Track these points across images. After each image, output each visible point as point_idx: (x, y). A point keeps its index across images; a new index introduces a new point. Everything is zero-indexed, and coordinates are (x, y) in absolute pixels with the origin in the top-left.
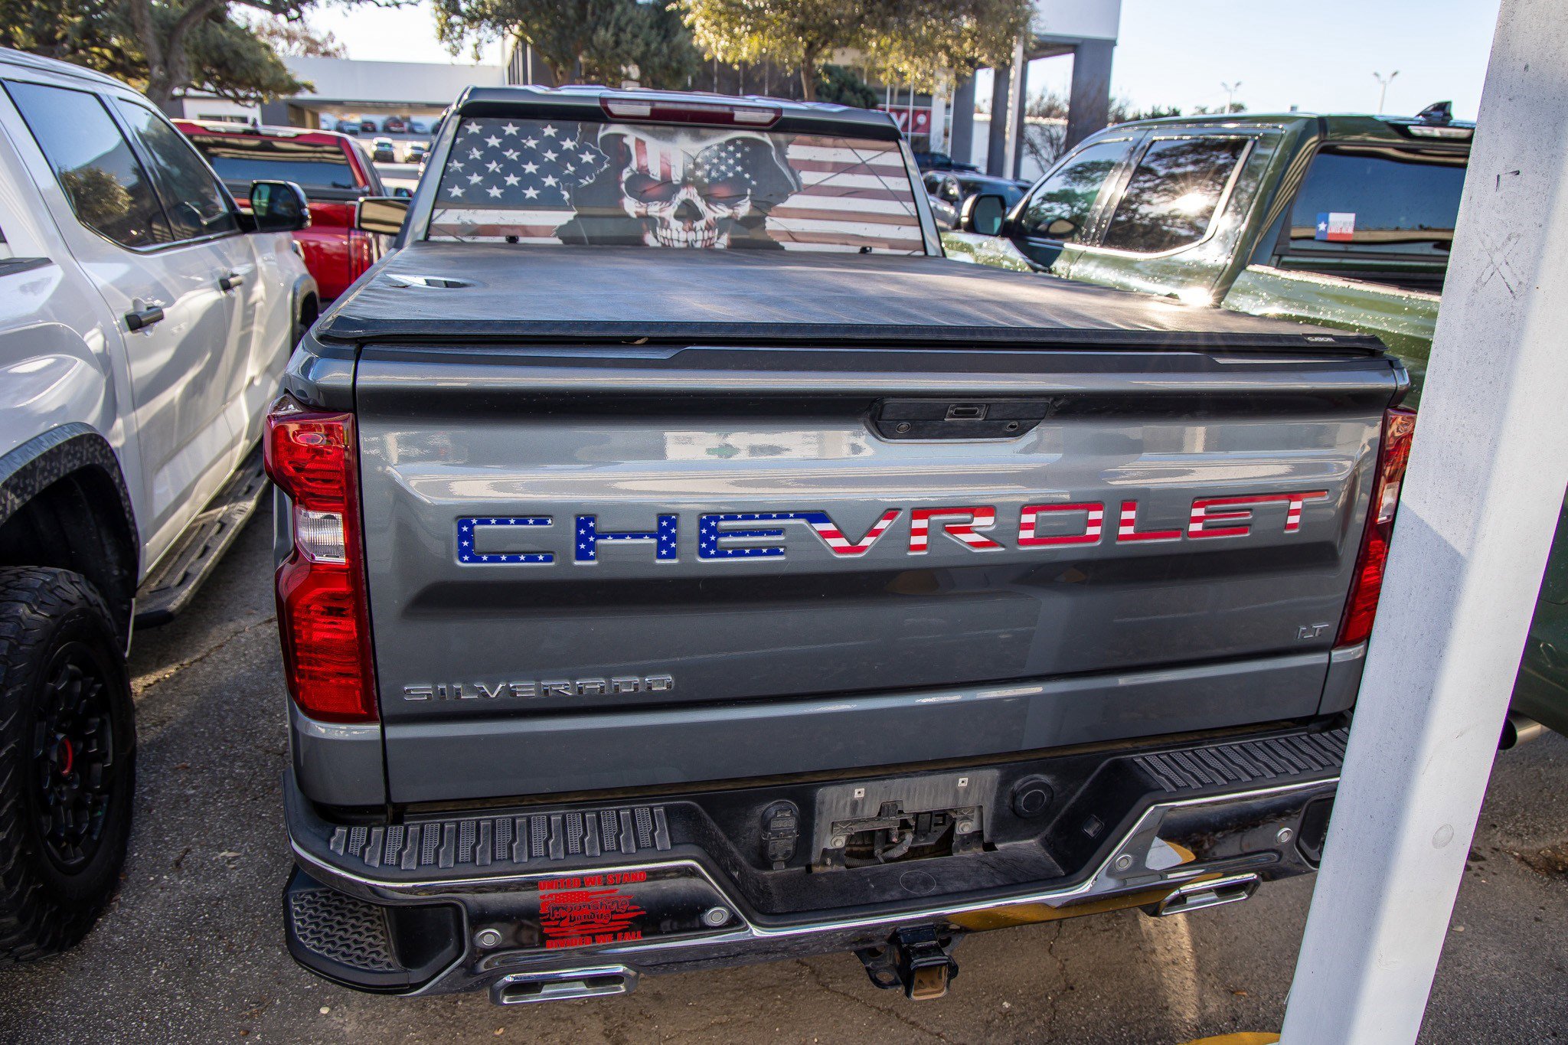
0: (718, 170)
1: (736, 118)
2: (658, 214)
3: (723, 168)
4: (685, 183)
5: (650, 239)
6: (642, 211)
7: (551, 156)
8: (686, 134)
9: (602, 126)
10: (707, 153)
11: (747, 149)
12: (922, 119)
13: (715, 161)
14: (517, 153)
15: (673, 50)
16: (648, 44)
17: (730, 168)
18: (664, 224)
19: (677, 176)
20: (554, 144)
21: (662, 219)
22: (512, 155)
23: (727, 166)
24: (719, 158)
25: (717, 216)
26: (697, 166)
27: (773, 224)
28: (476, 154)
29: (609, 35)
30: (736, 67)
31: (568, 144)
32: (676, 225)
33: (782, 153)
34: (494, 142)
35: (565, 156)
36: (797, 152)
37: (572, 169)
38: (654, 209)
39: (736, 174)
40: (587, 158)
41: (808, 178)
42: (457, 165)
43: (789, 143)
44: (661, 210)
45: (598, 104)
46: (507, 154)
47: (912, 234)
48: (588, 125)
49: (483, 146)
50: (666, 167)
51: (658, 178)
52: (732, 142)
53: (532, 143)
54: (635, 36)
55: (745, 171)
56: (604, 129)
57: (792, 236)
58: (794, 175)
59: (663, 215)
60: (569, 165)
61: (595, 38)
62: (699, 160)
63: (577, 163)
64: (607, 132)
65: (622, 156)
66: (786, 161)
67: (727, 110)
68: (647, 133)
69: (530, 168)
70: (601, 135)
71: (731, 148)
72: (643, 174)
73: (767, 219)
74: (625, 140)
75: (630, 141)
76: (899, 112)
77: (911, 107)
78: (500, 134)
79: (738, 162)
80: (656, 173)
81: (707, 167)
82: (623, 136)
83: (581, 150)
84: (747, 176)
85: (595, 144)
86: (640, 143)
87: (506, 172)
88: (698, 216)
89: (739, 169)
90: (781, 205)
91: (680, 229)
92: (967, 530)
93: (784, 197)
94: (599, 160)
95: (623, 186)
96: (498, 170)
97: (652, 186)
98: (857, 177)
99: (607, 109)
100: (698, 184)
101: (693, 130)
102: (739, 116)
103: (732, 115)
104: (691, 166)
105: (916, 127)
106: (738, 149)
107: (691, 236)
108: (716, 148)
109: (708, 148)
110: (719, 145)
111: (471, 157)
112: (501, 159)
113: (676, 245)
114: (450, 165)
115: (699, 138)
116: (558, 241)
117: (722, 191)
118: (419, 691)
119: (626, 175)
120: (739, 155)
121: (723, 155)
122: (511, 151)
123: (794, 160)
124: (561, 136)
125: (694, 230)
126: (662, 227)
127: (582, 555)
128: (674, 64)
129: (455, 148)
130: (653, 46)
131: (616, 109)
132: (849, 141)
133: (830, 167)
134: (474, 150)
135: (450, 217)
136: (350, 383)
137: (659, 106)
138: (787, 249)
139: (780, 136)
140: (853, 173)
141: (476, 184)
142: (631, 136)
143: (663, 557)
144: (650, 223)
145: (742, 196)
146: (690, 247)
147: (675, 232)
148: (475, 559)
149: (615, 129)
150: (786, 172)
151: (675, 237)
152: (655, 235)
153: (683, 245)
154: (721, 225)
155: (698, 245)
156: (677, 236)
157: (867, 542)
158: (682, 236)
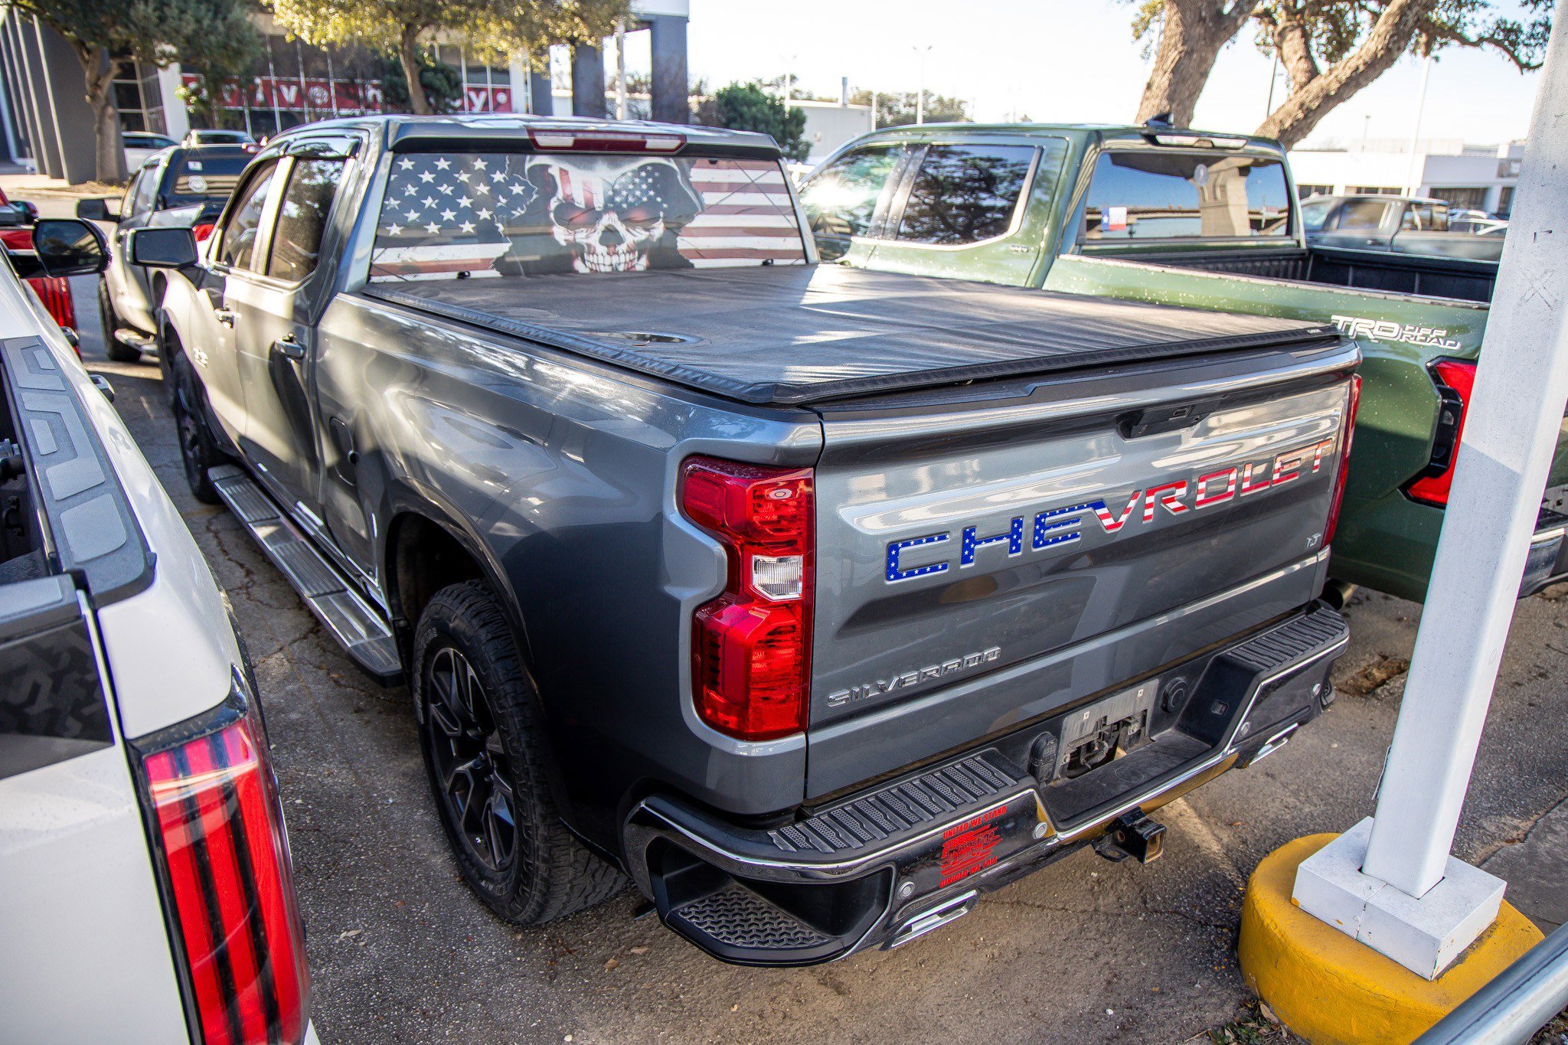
0: (634, 196)
1: (648, 146)
2: (585, 241)
3: (638, 193)
4: (606, 209)
5: (578, 265)
6: (571, 238)
7: (483, 189)
8: (603, 162)
9: (528, 157)
10: (623, 180)
11: (657, 174)
12: (502, 98)
13: (631, 187)
14: (451, 188)
15: (230, 28)
16: (198, 21)
17: (642, 192)
18: (591, 250)
19: (599, 203)
20: (485, 177)
21: (589, 246)
22: (446, 189)
23: (641, 191)
24: (634, 184)
25: (636, 239)
26: (616, 192)
27: (684, 243)
28: (411, 190)
29: (150, 10)
30: (324, 49)
31: (498, 177)
32: (601, 249)
33: (686, 176)
34: (427, 177)
35: (496, 189)
36: (700, 173)
37: (503, 201)
38: (581, 236)
39: (649, 198)
40: (517, 189)
41: (710, 198)
42: (393, 203)
43: (692, 165)
44: (587, 237)
45: (526, 137)
46: (442, 189)
47: (794, 243)
48: (515, 157)
49: (418, 182)
50: (589, 195)
51: (583, 206)
52: (643, 168)
53: (464, 177)
54: (182, 12)
55: (657, 195)
56: (530, 160)
57: (700, 254)
58: (698, 197)
59: (589, 241)
60: (501, 197)
61: (132, 13)
62: (617, 187)
63: (508, 194)
64: (533, 163)
65: (548, 186)
66: (690, 184)
67: (638, 138)
68: (569, 162)
69: (465, 202)
70: (527, 166)
71: (643, 174)
72: (568, 204)
73: (678, 239)
74: (550, 171)
75: (554, 171)
76: (478, 91)
77: (490, 86)
78: (433, 169)
79: (651, 187)
80: (580, 202)
81: (624, 193)
82: (548, 166)
83: (511, 181)
84: (659, 199)
85: (523, 175)
86: (563, 172)
87: (442, 207)
88: (620, 241)
89: (652, 193)
90: (689, 225)
91: (605, 254)
92: (1172, 500)
93: (691, 218)
94: (528, 191)
95: (552, 216)
96: (434, 206)
97: (578, 213)
98: (749, 195)
99: (534, 141)
100: (617, 209)
101: (608, 157)
102: (651, 143)
103: (645, 143)
104: (611, 193)
106: (649, 174)
107: (615, 260)
108: (630, 174)
109: (623, 175)
110: (633, 171)
111: (407, 194)
112: (436, 195)
113: (603, 269)
114: (387, 202)
115: (615, 165)
116: (495, 273)
117: (639, 215)
118: (839, 697)
119: (553, 204)
120: (650, 180)
122: (445, 186)
123: (697, 183)
124: (491, 169)
125: (617, 254)
126: (589, 253)
127: (965, 560)
128: (234, 44)
129: (391, 186)
130: (206, 22)
131: (542, 140)
132: (740, 163)
133: (726, 188)
134: (409, 186)
135: (390, 257)
136: (820, 442)
137: (580, 136)
138: (696, 266)
139: (684, 161)
140: (745, 192)
141: (414, 221)
142: (555, 166)
143: (1012, 552)
144: (581, 251)
145: (656, 219)
146: (615, 270)
147: (601, 257)
148: (898, 576)
149: (540, 160)
150: (691, 194)
151: (601, 261)
152: (584, 261)
153: (608, 269)
154: (640, 249)
155: (621, 268)
156: (603, 260)
157: (1123, 518)
158: (608, 260)
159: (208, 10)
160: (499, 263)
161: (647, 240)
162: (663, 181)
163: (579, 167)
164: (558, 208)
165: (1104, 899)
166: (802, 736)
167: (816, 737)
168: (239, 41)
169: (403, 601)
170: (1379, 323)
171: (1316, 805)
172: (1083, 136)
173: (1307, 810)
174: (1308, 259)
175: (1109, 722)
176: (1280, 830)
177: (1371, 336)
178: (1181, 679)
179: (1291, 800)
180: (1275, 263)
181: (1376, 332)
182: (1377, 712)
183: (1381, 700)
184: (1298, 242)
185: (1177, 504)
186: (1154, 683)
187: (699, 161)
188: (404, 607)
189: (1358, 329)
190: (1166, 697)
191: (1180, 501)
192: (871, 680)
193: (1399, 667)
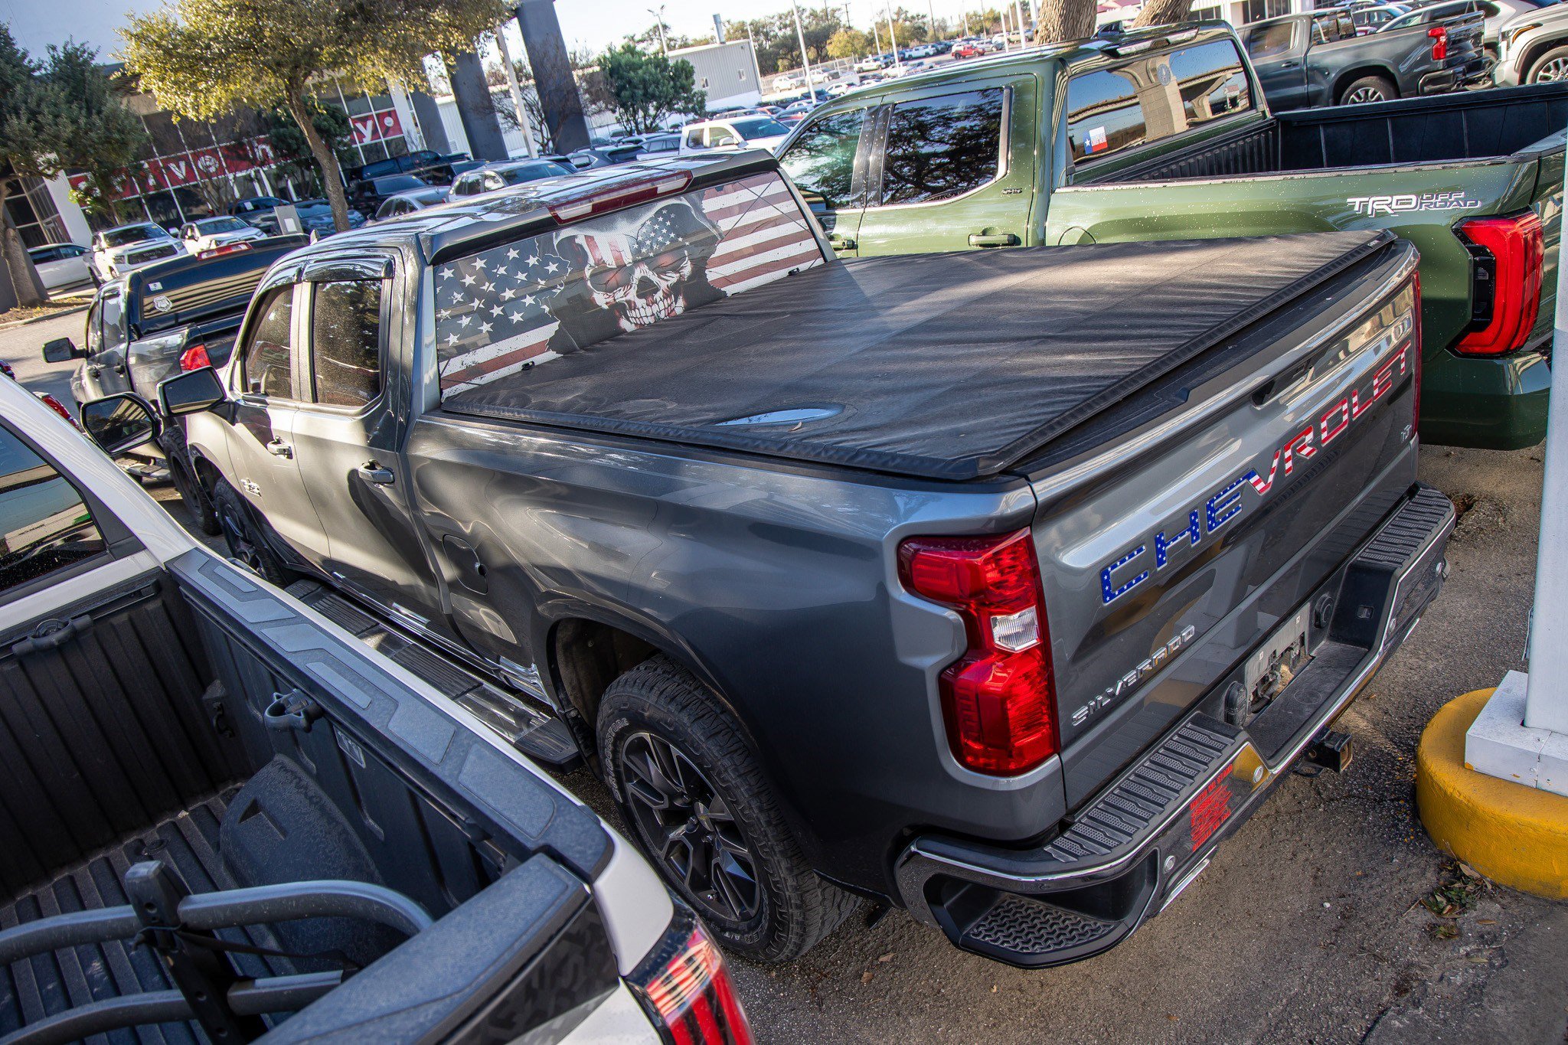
0: (658, 243)
1: (660, 190)
3: (660, 239)
4: (636, 263)
5: (624, 324)
6: (611, 300)
7: (521, 276)
8: (622, 218)
11: (672, 216)
12: (389, 122)
13: (653, 235)
14: (493, 284)
15: (107, 121)
16: (74, 121)
17: (665, 237)
18: (632, 306)
19: (628, 259)
20: (519, 264)
21: (629, 302)
22: (488, 287)
24: (655, 231)
26: (641, 244)
27: (713, 275)
28: (458, 297)
29: (24, 122)
31: (532, 261)
32: (640, 302)
33: (699, 210)
34: (469, 280)
35: (535, 273)
36: (712, 203)
37: (543, 282)
38: (620, 296)
39: (672, 241)
40: (552, 268)
41: (725, 225)
42: (445, 314)
43: (701, 198)
44: (625, 295)
45: (549, 215)
46: (485, 288)
47: (810, 245)
48: (542, 236)
49: (462, 288)
50: (617, 254)
51: (614, 266)
52: (659, 213)
53: (502, 271)
54: (56, 116)
55: (678, 236)
57: (729, 280)
58: (714, 227)
59: (628, 298)
60: (539, 280)
61: (7, 129)
62: (640, 238)
63: (546, 276)
64: (560, 238)
66: (704, 216)
67: (648, 186)
68: (592, 227)
69: (508, 294)
70: (556, 243)
71: (661, 219)
74: (577, 241)
75: (581, 240)
76: (364, 121)
77: (374, 113)
78: (472, 271)
79: (670, 229)
80: (611, 263)
81: (648, 242)
82: (574, 237)
83: (544, 262)
85: (553, 252)
86: (589, 239)
87: (489, 305)
90: (712, 256)
92: (1304, 447)
94: (562, 267)
95: (589, 283)
96: (482, 306)
97: (611, 274)
98: (759, 211)
99: (556, 217)
100: (646, 260)
101: (626, 212)
102: (662, 188)
103: (655, 188)
104: (636, 246)
105: (387, 131)
106: (666, 218)
107: (655, 308)
108: (649, 223)
109: (643, 225)
110: (651, 219)
111: (455, 301)
112: (481, 295)
113: (646, 321)
114: (439, 316)
115: (633, 218)
116: (551, 355)
118: (1080, 715)
119: (588, 273)
120: (668, 223)
121: (656, 227)
122: (487, 284)
124: (523, 256)
126: (631, 309)
127: (1160, 562)
128: (116, 136)
129: (439, 298)
130: (82, 121)
131: (564, 213)
132: (742, 182)
133: (737, 209)
134: (455, 294)
135: (455, 365)
136: (1033, 501)
137: (597, 200)
138: (729, 295)
139: (693, 195)
140: (754, 209)
141: (467, 326)
142: (580, 235)
143: (1193, 542)
144: (620, 309)
145: (683, 259)
146: (658, 319)
147: (642, 310)
148: (1112, 596)
149: (565, 233)
150: (708, 225)
151: (643, 314)
152: (628, 318)
153: (652, 320)
154: (674, 291)
155: (662, 315)
156: (645, 312)
157: (1271, 478)
158: (649, 311)
159: (81, 108)
160: (552, 344)
161: (679, 281)
162: (679, 220)
163: (602, 231)
164: (592, 276)
165: (1281, 800)
166: (1056, 757)
167: (1068, 754)
168: (121, 132)
169: (569, 693)
170: (1396, 198)
171: (1437, 660)
172: (1049, 66)
173: (1431, 667)
174: (1277, 127)
175: (1278, 654)
176: (1414, 693)
177: (1390, 211)
178: (1326, 595)
179: (1413, 660)
180: (1248, 140)
181: (1394, 206)
182: (1460, 554)
183: (1460, 540)
184: (1264, 112)
185: (1308, 449)
186: (1307, 607)
187: (707, 191)
188: (571, 698)
189: (1375, 207)
190: (1318, 616)
191: (1309, 445)
192: (1102, 692)
193: (1464, 503)
